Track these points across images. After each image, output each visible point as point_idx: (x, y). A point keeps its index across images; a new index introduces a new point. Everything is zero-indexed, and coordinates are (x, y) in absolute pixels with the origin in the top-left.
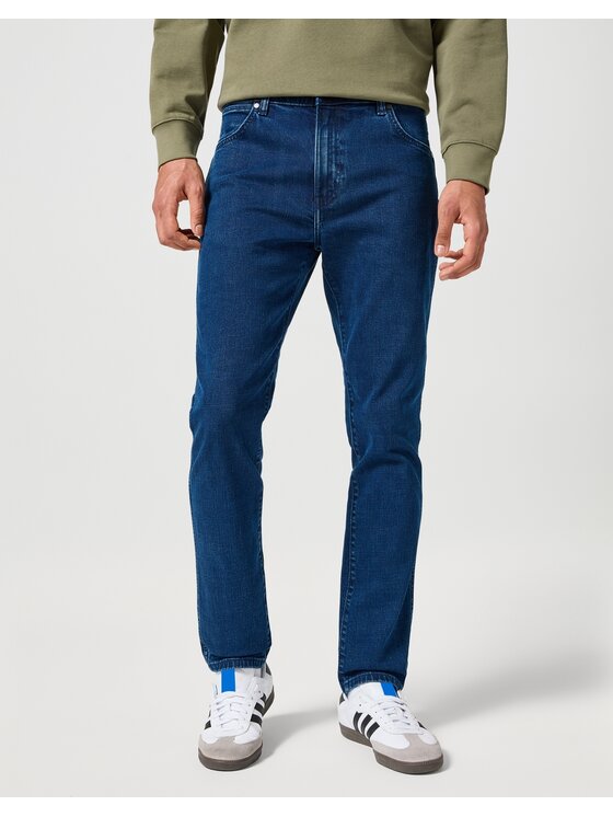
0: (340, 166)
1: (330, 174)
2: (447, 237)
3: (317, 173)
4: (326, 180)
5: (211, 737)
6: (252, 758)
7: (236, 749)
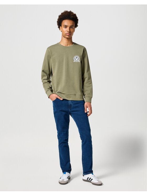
0: (72, 103)
1: (71, 104)
2: (86, 110)
3: (69, 104)
4: (71, 105)
5: (61, 180)
6: (67, 183)
7: (64, 182)
